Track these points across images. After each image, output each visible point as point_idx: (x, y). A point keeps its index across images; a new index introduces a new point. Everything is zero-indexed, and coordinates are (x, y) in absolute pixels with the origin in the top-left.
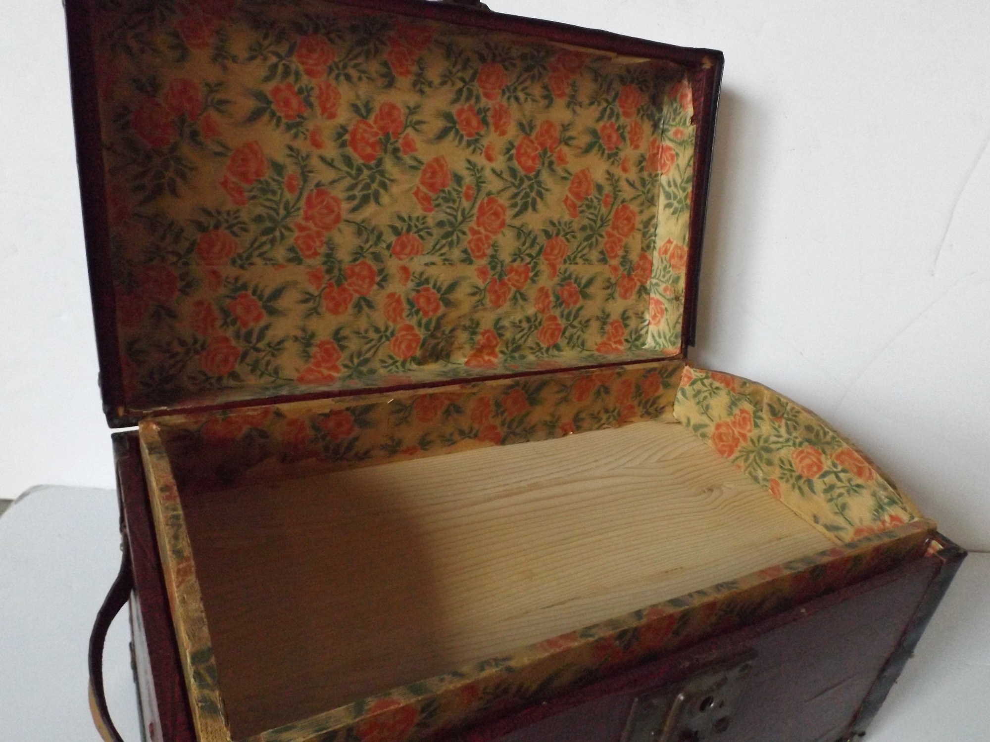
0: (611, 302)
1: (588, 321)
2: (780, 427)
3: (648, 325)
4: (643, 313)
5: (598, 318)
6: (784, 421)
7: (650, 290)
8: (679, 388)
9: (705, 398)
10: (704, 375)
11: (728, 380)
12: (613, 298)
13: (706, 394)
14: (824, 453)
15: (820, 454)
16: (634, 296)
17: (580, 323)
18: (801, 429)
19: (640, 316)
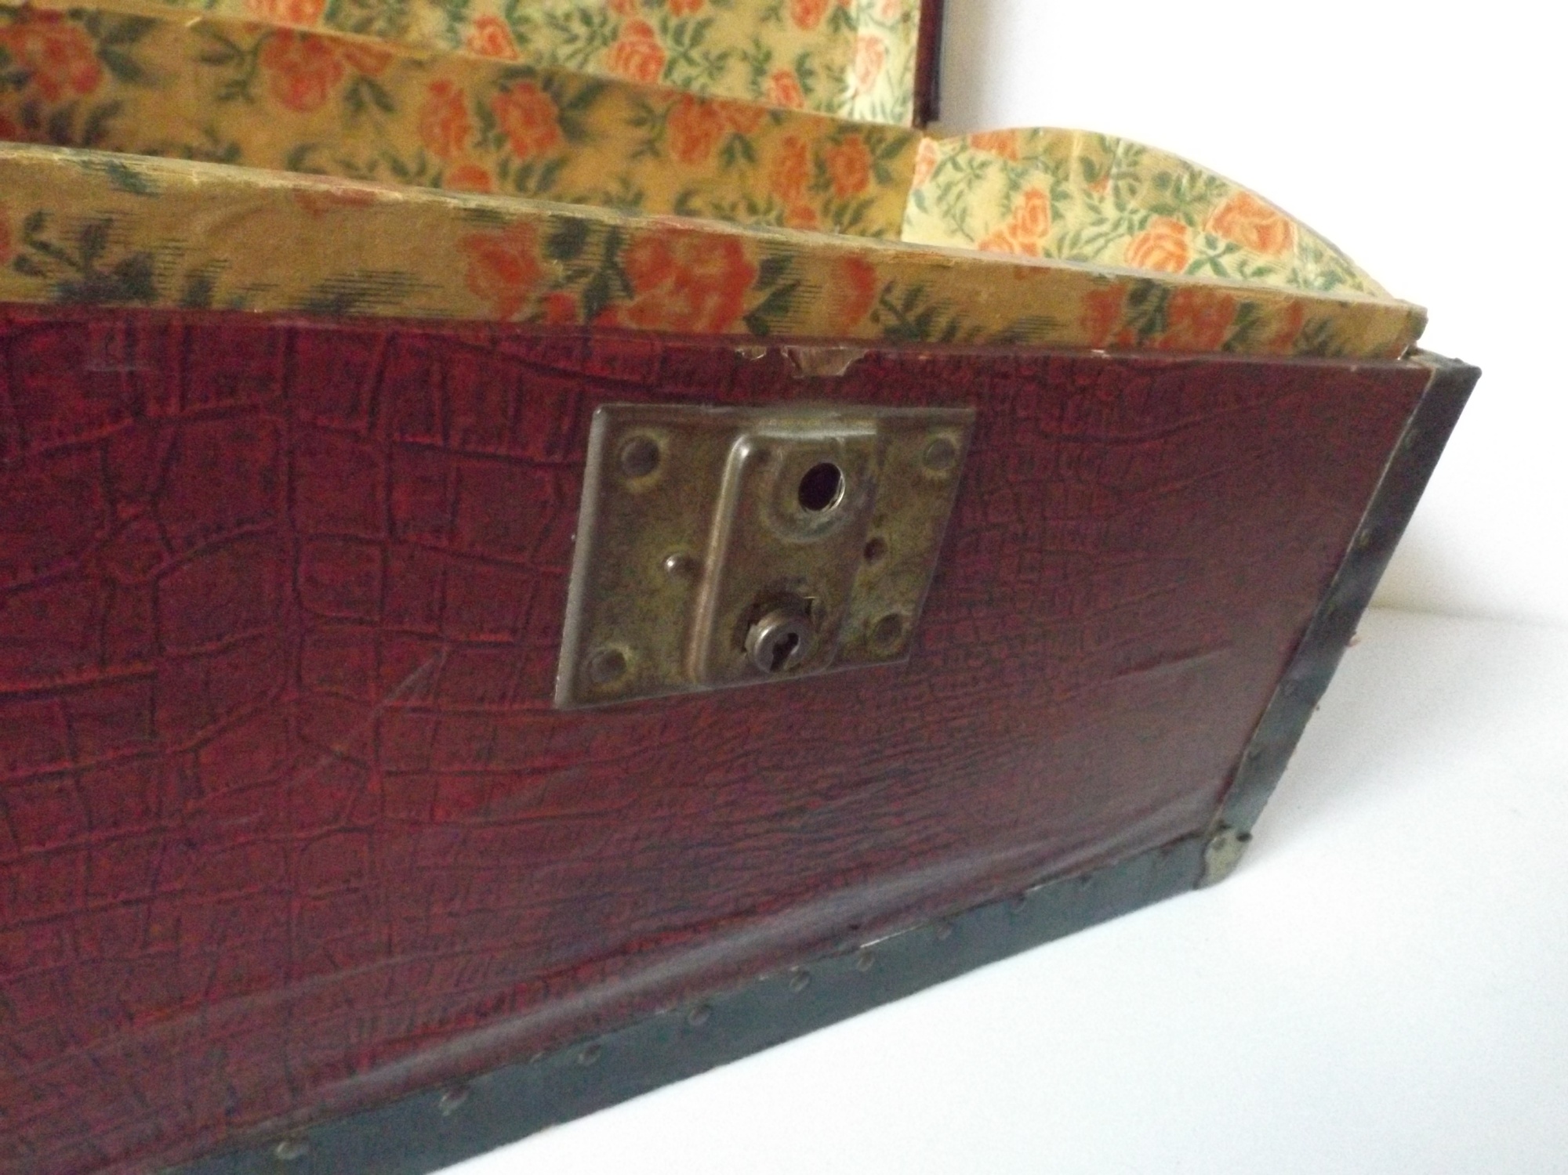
0: (772, 24)
1: (723, 57)
2: (1102, 199)
3: (854, 97)
4: (842, 70)
5: (745, 57)
6: (1110, 184)
7: (858, 19)
8: (911, 192)
9: (960, 196)
10: (958, 145)
11: (1003, 142)
12: (779, 19)
13: (962, 186)
14: (1191, 223)
15: (1182, 230)
16: (823, 26)
17: (706, 56)
18: (1145, 189)
19: (836, 74)
